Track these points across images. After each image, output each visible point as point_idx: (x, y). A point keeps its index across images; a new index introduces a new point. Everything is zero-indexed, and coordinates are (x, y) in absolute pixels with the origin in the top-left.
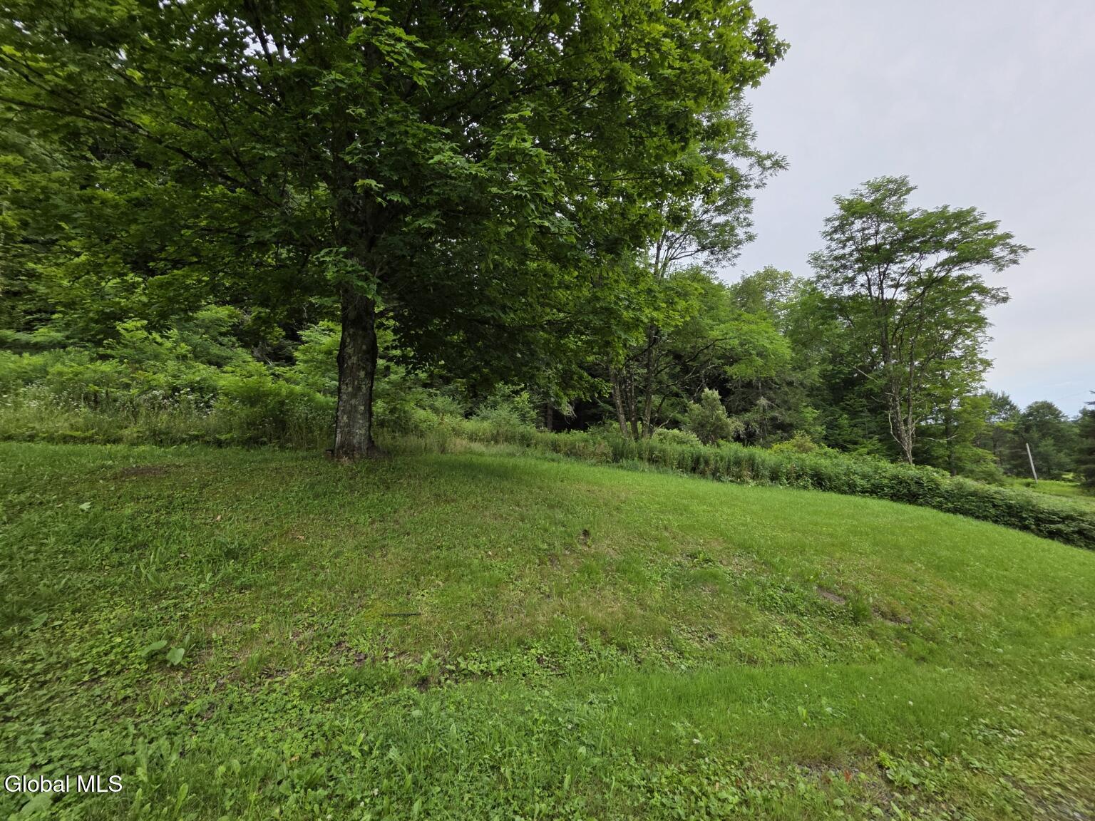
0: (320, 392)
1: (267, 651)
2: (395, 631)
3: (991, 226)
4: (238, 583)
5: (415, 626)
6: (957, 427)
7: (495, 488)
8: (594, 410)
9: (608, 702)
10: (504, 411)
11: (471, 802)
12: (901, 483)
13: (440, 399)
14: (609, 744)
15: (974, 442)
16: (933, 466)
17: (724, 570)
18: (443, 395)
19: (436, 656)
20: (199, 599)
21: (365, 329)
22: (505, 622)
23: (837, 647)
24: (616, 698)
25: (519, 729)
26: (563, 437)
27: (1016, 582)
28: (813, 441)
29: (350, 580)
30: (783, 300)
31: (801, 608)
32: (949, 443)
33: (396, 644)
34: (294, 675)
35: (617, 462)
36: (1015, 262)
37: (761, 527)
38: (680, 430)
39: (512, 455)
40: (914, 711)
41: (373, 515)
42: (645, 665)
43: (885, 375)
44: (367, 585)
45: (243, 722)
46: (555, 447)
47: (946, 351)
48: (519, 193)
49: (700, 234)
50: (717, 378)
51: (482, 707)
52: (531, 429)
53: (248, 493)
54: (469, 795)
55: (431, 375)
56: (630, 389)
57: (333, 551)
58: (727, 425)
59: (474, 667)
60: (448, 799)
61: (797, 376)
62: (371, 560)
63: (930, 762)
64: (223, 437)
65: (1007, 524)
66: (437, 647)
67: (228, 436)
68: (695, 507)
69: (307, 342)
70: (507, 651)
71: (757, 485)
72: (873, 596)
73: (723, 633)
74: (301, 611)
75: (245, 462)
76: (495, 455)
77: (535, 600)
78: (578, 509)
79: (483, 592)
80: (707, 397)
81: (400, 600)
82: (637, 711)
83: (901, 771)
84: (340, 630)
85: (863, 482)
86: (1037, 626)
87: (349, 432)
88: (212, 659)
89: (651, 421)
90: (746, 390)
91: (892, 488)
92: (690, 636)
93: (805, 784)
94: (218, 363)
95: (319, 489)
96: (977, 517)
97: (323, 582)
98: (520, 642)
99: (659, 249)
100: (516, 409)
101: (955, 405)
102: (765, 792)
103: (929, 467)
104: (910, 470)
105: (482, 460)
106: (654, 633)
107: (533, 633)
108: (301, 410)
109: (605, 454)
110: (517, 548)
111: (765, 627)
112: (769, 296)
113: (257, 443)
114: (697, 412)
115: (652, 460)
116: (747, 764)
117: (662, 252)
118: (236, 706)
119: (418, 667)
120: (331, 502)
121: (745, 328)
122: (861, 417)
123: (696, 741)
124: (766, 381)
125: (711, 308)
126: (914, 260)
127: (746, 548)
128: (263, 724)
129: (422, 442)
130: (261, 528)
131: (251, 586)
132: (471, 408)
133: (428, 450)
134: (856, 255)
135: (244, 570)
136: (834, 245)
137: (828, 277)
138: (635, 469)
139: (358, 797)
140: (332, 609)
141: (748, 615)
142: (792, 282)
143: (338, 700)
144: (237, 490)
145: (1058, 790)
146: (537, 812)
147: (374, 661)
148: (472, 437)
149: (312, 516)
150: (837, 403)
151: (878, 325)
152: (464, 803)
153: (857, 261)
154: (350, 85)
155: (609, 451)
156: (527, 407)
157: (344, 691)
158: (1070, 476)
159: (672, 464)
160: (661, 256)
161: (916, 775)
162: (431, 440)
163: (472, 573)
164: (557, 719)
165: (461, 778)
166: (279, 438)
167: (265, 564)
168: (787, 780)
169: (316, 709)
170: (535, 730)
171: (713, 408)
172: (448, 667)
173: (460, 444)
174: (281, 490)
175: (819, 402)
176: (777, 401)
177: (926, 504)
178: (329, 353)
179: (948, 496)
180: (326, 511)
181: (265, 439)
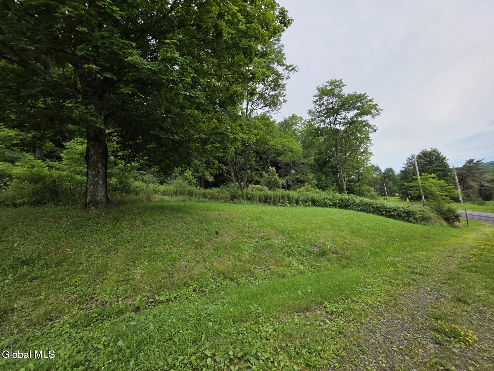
0: (78, 175)
1: (50, 308)
2: (122, 288)
3: (371, 101)
4: (30, 277)
5: (133, 284)
6: (362, 179)
7: (174, 217)
8: (223, 178)
9: (224, 303)
10: (180, 180)
11: (159, 356)
12: (342, 201)
13: (147, 176)
14: (223, 319)
15: (367, 184)
16: (353, 194)
17: (275, 242)
18: (149, 174)
19: (144, 296)
20: (5, 288)
21: (100, 142)
22: (178, 276)
23: (316, 267)
24: (227, 300)
25: (183, 321)
26: (209, 191)
27: (377, 234)
28: (312, 187)
29: (97, 267)
30: (300, 129)
31: (303, 253)
32: (359, 185)
33: (123, 294)
34: (66, 318)
35: (233, 201)
36: (378, 115)
37: (290, 223)
38: (260, 185)
39: (184, 201)
40: (338, 286)
41: (110, 235)
42: (240, 285)
43: (337, 159)
44: (107, 268)
45: (35, 345)
46: (205, 196)
47: (358, 149)
48: (174, 78)
49: (265, 99)
50: (275, 162)
51: (166, 315)
52: (193, 188)
53: (34, 230)
54: (158, 353)
55: (141, 164)
56: (238, 168)
57: (87, 255)
58: (279, 182)
59: (163, 298)
60: (147, 356)
61: (306, 161)
62: (109, 256)
63: (341, 303)
64: (18, 202)
65: (377, 214)
66: (144, 292)
67: (21, 201)
68: (264, 217)
69: (68, 149)
70: (179, 289)
71: (291, 206)
72: (329, 245)
73: (273, 267)
74: (69, 286)
75: (32, 214)
76: (175, 202)
77: (193, 264)
78: (213, 223)
79: (168, 264)
80: (271, 171)
81: (125, 273)
82: (235, 304)
83: (331, 308)
84: (92, 292)
85: (330, 202)
86: (382, 250)
87: (94, 194)
88: (15, 318)
89: (247, 181)
90: (286, 167)
91: (340, 204)
92: (260, 270)
93: (298, 319)
94: (12, 161)
95: (78, 225)
96: (367, 212)
97: (82, 270)
98: (185, 284)
99: (247, 105)
100: (186, 179)
101: (361, 170)
102: (283, 325)
103: (352, 195)
104: (345, 196)
105: (169, 204)
106: (245, 271)
107: (191, 279)
108: (67, 185)
109: (227, 197)
110: (184, 243)
111: (290, 263)
112: (294, 127)
113: (40, 203)
114: (267, 177)
115: (248, 199)
116: (277, 316)
117: (249, 107)
118: (31, 338)
119: (134, 303)
120: (85, 230)
121: (284, 140)
122: (330, 176)
123: (258, 311)
124: (294, 163)
125: (270, 132)
126: (346, 113)
127: (284, 233)
128: (48, 344)
129: (138, 197)
130: (43, 247)
131: (38, 278)
132: (163, 180)
133: (141, 201)
134: (325, 111)
135: (33, 270)
136: (317, 107)
137: (315, 119)
138: (241, 203)
139: (101, 365)
140: (87, 283)
141: (283, 259)
142: (303, 121)
143: (92, 325)
144: (27, 229)
145: (378, 303)
146: (189, 353)
147: (111, 304)
148: (164, 194)
149: (74, 238)
150: (321, 171)
151: (334, 139)
152: (155, 357)
153: (325, 113)
154: (77, 15)
155: (229, 196)
156: (191, 178)
157: (95, 320)
158: (397, 195)
159: (256, 200)
160: (248, 109)
161: (336, 308)
162: (142, 196)
163: (162, 256)
164: (200, 314)
165: (154, 346)
166: (54, 200)
167: (47, 265)
168: (291, 319)
169: (79, 331)
170: (190, 319)
171: (273, 175)
172: (150, 300)
173: (158, 197)
174: (55, 227)
175: (315, 171)
176: (299, 171)
177: (351, 209)
178: (81, 154)
179: (358, 205)
180: (83, 235)
181: (45, 201)
